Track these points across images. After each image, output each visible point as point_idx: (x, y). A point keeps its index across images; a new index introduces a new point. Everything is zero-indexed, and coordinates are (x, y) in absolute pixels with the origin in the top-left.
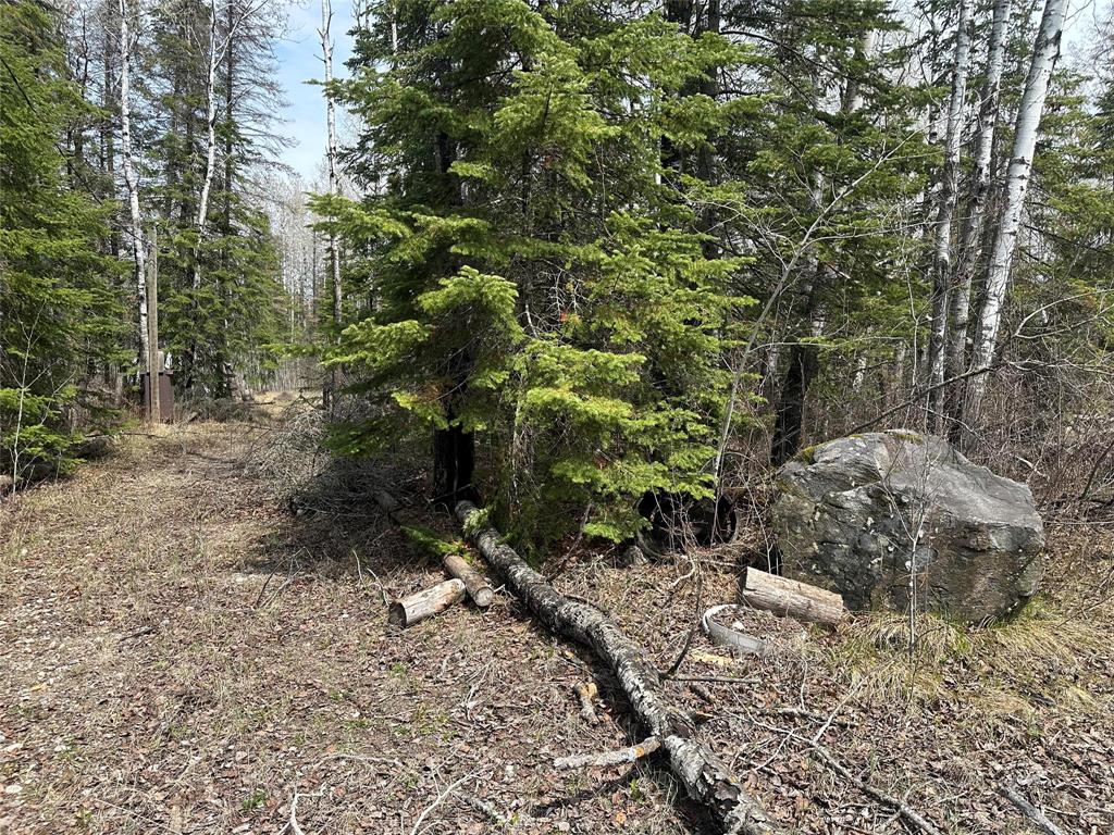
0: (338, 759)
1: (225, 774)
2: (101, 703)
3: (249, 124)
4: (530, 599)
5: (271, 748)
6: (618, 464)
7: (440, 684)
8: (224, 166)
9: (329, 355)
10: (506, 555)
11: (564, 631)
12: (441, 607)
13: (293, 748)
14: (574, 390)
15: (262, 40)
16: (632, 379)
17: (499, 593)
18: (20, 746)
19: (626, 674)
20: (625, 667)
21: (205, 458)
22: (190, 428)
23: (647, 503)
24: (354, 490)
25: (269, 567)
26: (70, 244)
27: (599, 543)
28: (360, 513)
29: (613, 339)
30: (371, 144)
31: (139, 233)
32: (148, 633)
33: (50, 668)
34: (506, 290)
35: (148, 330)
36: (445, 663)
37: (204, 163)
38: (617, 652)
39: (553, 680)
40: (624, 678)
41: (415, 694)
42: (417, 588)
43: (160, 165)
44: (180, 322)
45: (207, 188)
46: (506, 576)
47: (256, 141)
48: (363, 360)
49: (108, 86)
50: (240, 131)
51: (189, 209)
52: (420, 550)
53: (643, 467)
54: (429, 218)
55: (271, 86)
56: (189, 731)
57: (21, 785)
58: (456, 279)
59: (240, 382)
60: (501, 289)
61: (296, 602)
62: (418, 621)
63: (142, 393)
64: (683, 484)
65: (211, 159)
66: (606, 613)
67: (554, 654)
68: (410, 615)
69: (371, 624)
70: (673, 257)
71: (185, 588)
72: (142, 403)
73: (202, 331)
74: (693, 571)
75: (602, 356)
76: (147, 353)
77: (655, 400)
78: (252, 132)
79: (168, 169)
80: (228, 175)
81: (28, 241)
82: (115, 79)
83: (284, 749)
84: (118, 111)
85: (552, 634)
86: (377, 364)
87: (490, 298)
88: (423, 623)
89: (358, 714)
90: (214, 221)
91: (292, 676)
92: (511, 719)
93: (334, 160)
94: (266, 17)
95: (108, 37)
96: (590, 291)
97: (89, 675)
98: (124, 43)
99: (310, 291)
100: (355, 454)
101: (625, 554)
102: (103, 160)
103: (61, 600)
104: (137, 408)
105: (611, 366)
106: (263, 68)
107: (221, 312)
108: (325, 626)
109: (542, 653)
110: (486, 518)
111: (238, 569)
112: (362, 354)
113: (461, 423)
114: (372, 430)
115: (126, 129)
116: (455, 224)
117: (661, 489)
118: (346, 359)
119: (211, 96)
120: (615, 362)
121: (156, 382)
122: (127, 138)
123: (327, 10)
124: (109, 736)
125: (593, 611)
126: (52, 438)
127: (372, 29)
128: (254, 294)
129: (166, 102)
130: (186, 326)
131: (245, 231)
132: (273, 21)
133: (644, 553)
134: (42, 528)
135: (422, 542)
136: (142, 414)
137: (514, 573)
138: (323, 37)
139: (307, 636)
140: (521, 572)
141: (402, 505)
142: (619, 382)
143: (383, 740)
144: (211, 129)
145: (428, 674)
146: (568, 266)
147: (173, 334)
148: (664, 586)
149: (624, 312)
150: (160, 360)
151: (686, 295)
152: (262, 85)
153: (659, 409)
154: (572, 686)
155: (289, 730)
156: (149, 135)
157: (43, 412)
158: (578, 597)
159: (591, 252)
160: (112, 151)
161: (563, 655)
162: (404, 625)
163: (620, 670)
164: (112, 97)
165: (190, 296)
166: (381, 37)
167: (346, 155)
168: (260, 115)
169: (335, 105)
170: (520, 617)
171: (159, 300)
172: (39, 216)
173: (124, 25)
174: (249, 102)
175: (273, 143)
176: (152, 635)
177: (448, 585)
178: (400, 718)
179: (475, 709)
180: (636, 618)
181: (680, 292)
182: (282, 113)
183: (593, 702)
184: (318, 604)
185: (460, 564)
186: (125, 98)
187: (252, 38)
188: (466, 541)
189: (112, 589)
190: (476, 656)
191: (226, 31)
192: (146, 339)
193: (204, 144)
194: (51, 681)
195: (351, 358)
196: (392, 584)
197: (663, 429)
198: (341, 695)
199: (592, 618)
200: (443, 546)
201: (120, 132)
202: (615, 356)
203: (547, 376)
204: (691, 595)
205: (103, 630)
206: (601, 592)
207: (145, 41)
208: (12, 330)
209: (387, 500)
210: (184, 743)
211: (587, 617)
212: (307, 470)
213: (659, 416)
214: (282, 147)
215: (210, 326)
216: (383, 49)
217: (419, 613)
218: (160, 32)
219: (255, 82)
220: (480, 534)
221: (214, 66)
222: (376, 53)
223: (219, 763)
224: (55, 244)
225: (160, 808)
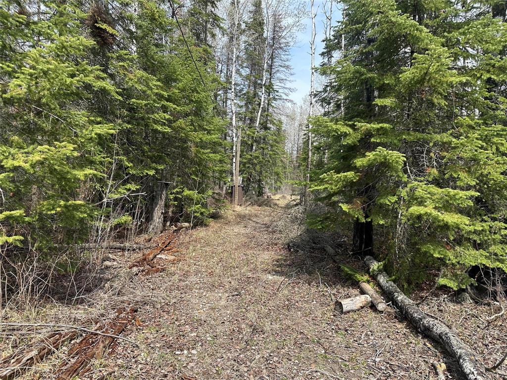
0: (317, 371)
1: (270, 366)
2: (222, 323)
3: (278, 84)
4: (407, 312)
5: (288, 359)
6: (457, 248)
7: (361, 346)
8: (267, 102)
9: (312, 186)
10: (392, 287)
11: (426, 332)
12: (359, 307)
13: (296, 361)
14: (435, 208)
15: (285, 48)
16: (469, 204)
17: (388, 305)
18: (195, 334)
19: (465, 364)
20: (464, 360)
21: (254, 222)
22: (248, 208)
23: (474, 271)
24: (315, 243)
25: (281, 273)
26: (215, 137)
27: (444, 289)
28: (317, 254)
29: (458, 183)
30: (328, 88)
31: (235, 131)
32: (237, 295)
33: (204, 304)
34: (399, 158)
35: (236, 168)
36: (363, 336)
37: (260, 101)
38: (459, 351)
39: (420, 357)
40: (464, 366)
41: (350, 347)
42: (348, 296)
43: (243, 103)
44: (247, 165)
45: (260, 111)
46: (393, 298)
47: (280, 91)
48: (327, 188)
49: (227, 73)
50: (274, 87)
51: (252, 120)
52: (347, 277)
53: (473, 252)
54: (363, 124)
55: (287, 67)
56: (255, 343)
57: (196, 351)
58: (374, 153)
59: (266, 190)
60: (397, 157)
61: (293, 292)
62: (349, 312)
63: (231, 193)
64: (498, 263)
65: (263, 99)
66: (450, 327)
67: (420, 343)
68: (345, 309)
69: (326, 309)
70: (495, 140)
71: (250, 278)
72: (231, 197)
73: (255, 169)
74: (503, 312)
75: (452, 192)
76: (234, 178)
77: (480, 215)
78: (279, 87)
79: (246, 104)
80: (268, 105)
81: (201, 136)
82: (230, 71)
83: (293, 360)
84: (230, 83)
85: (419, 332)
86: (333, 190)
87: (391, 161)
88: (351, 314)
89: (323, 351)
90: (262, 125)
91: (294, 327)
92: (398, 371)
93: (312, 97)
94: (288, 39)
95: (228, 54)
96: (444, 157)
97: (217, 310)
98: (234, 56)
99: (295, 152)
100: (319, 229)
101: (459, 296)
102: (224, 102)
103: (207, 276)
104: (230, 199)
105: (457, 197)
106: (285, 60)
107: (262, 162)
108: (307, 306)
109: (414, 341)
110: (381, 267)
111: (269, 273)
112: (326, 186)
113: (372, 220)
114: (326, 218)
115: (233, 90)
116: (375, 126)
117: (484, 265)
118: (319, 188)
119: (264, 74)
120: (460, 195)
121: (237, 189)
122: (233, 93)
123: (314, 33)
124: (225, 337)
125: (444, 325)
126: (203, 210)
127: (332, 38)
128: (275, 154)
129: (247, 78)
130: (249, 167)
131: (273, 128)
132: (290, 40)
133: (471, 297)
134: (199, 245)
135: (349, 274)
136: (231, 202)
137: (397, 297)
138: (312, 44)
139: (299, 309)
140: (401, 297)
141: (337, 254)
142: (460, 205)
143: (336, 367)
144: (263, 87)
145: (355, 339)
146: (431, 144)
147: (244, 170)
148: (484, 318)
149: (464, 169)
150: (238, 180)
151: (504, 160)
152: (284, 67)
153: (483, 221)
154: (431, 362)
155: (295, 352)
156: (241, 91)
157: (201, 200)
158: (433, 315)
159: (445, 137)
160: (227, 98)
161: (425, 344)
162: (342, 312)
163: (461, 361)
164: (228, 78)
165: (251, 155)
166: (336, 41)
167: (318, 94)
168: (282, 80)
169: (315, 73)
170: (400, 320)
171: (240, 157)
172: (205, 127)
173: (235, 49)
174: (278, 74)
175: (286, 91)
176: (239, 297)
177: (363, 297)
178: (343, 358)
179: (380, 362)
180: (467, 333)
181: (499, 158)
182: (291, 78)
183: (444, 374)
184: (302, 295)
185: (368, 287)
186: (233, 78)
187: (281, 48)
188: (370, 276)
189: (223, 274)
190: (378, 335)
191: (271, 46)
192: (234, 171)
193: (260, 94)
194: (205, 309)
195: (322, 187)
196: (334, 291)
197: (486, 232)
198: (316, 341)
199: (443, 329)
200: (358, 277)
201: (231, 91)
202: (460, 192)
203: (419, 200)
204: (501, 325)
205: (221, 291)
206: (446, 315)
207: (242, 54)
208: (194, 169)
209: (330, 250)
210: (253, 348)
211: (439, 328)
212: (295, 232)
213: (484, 224)
214: (290, 93)
215: (258, 167)
216: (338, 46)
217: (349, 308)
218: (246, 49)
219: (281, 66)
220: (378, 274)
221: (266, 61)
222: (334, 48)
223: (267, 360)
224: (209, 137)
225: (246, 374)
